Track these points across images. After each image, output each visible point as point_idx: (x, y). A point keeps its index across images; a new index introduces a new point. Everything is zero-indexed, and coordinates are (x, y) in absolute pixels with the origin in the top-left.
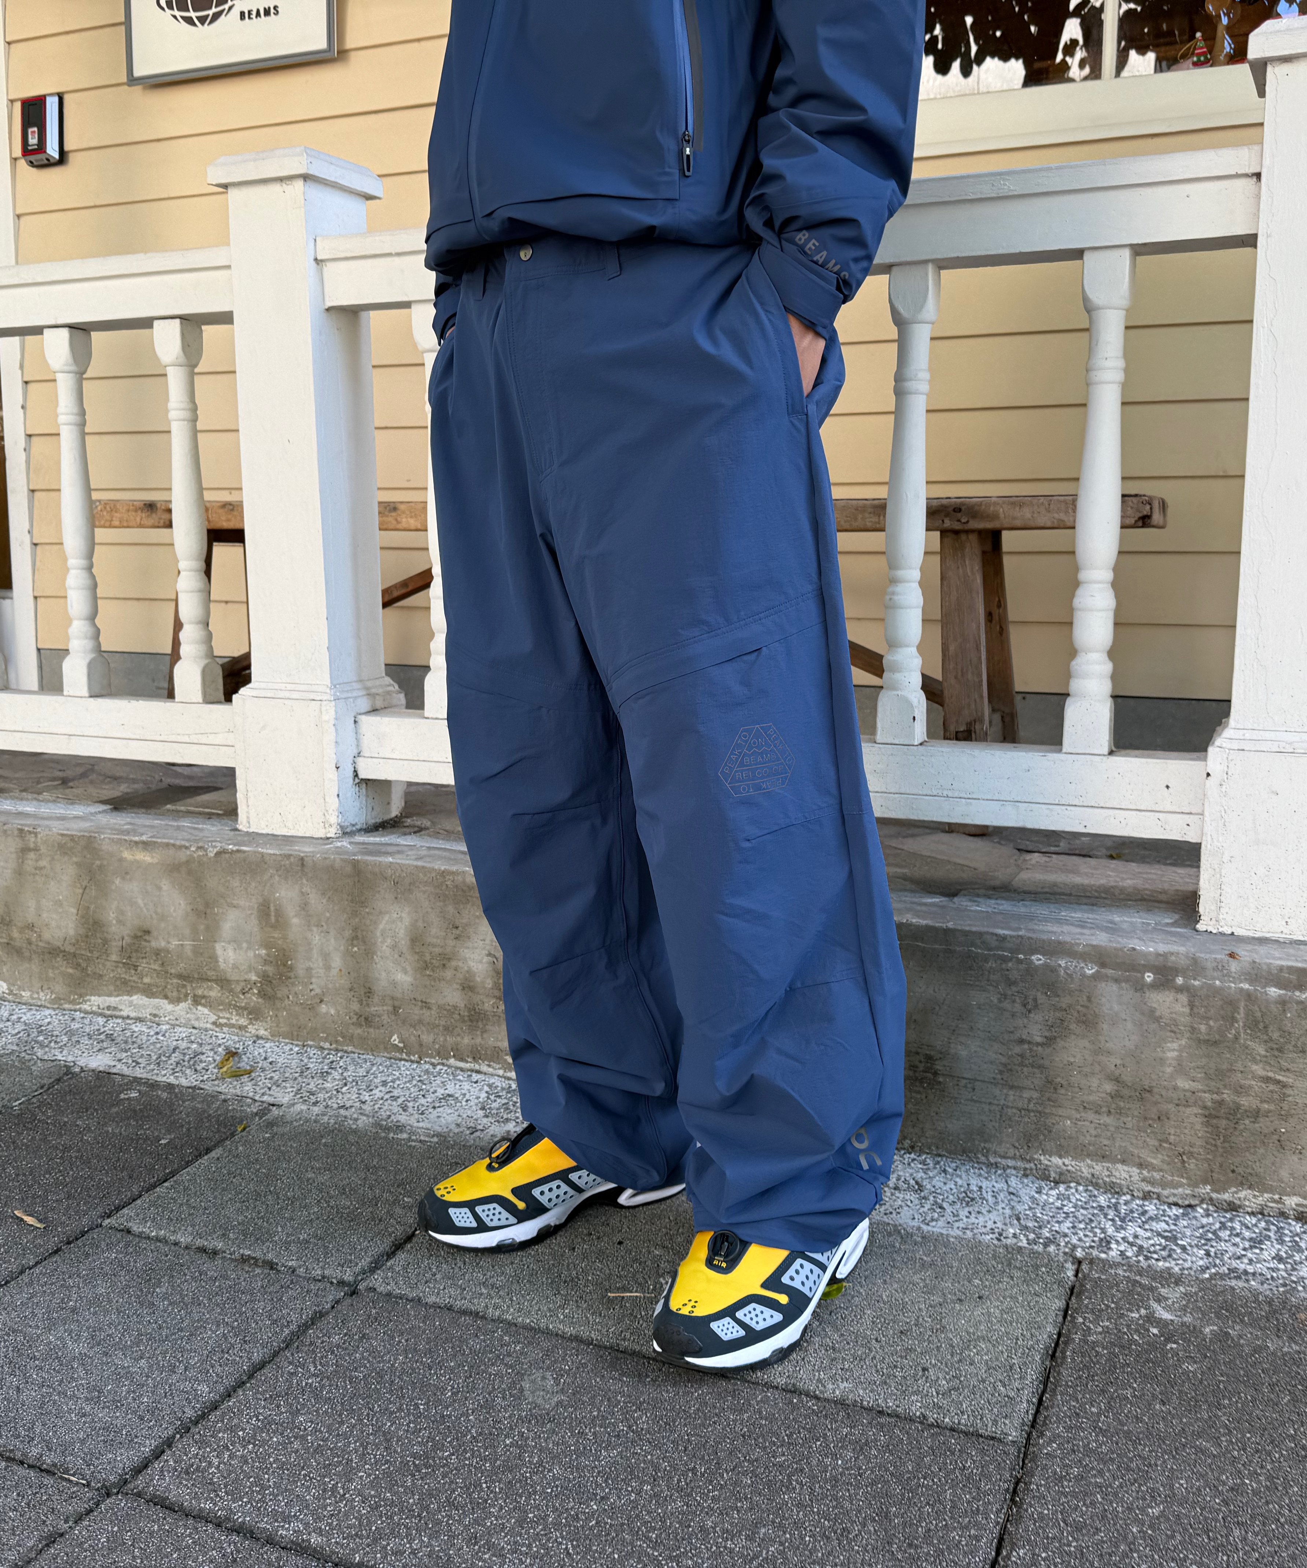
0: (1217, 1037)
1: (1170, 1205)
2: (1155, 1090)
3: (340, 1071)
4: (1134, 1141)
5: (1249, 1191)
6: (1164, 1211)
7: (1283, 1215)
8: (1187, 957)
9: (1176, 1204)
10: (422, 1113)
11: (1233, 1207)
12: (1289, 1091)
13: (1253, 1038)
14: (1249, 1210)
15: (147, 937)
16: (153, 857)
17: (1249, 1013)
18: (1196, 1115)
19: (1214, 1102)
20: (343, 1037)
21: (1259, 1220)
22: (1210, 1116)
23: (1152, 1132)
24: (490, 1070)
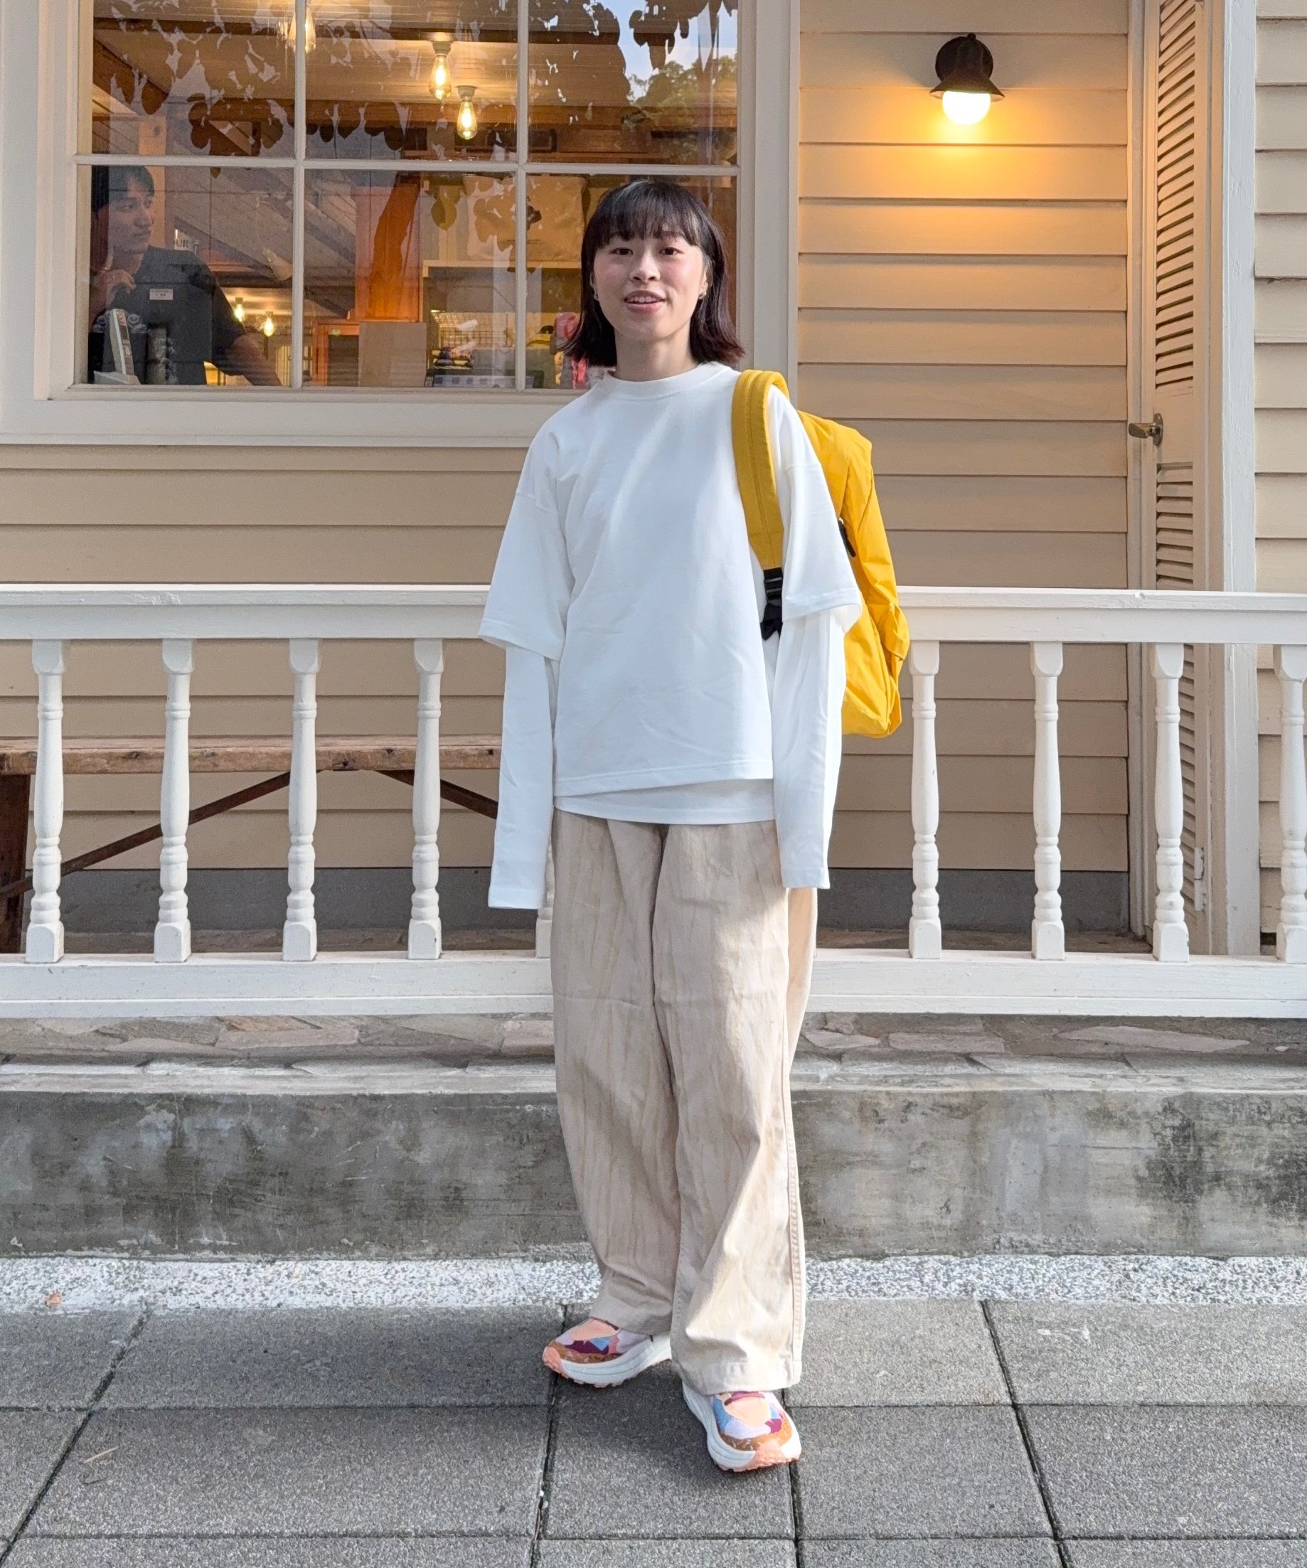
24: (105, 1254)
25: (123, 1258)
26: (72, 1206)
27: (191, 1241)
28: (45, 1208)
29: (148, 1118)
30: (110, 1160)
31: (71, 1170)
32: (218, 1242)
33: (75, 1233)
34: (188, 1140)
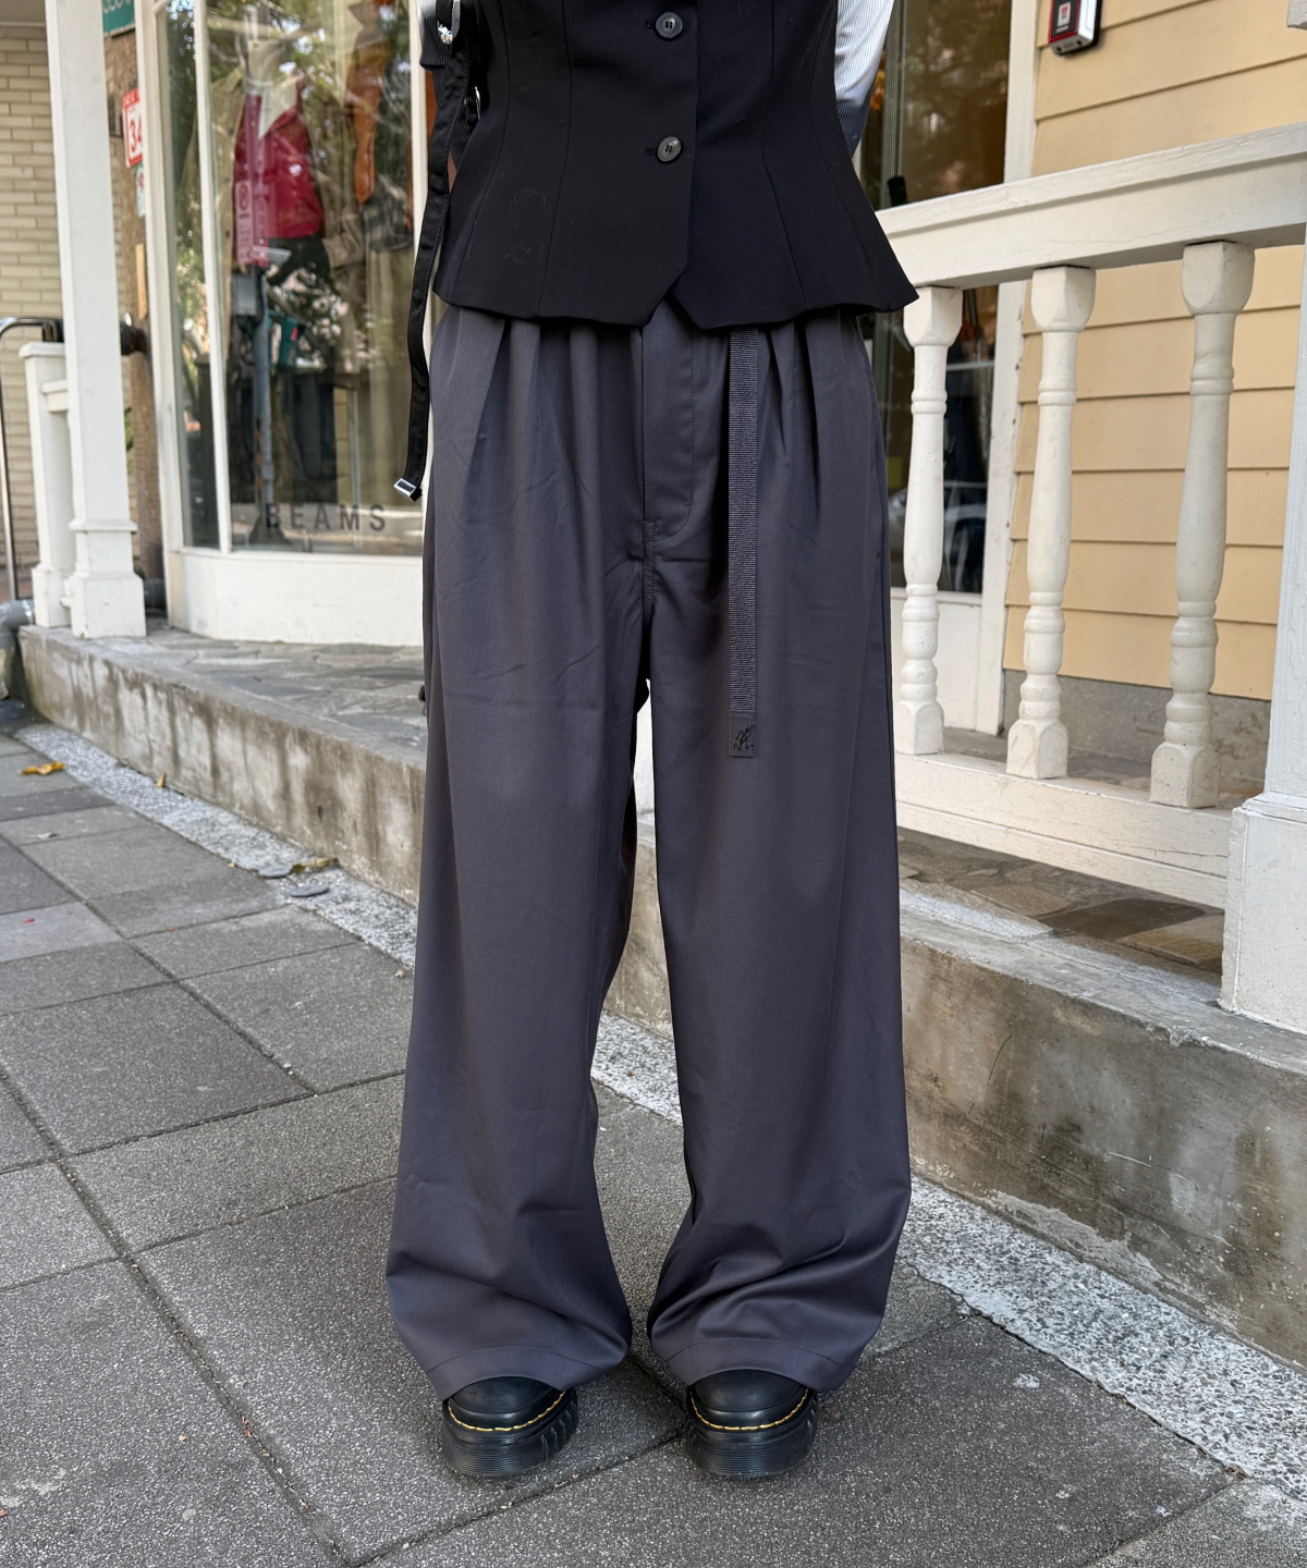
15: (1075, 1134)
16: (1093, 1027)
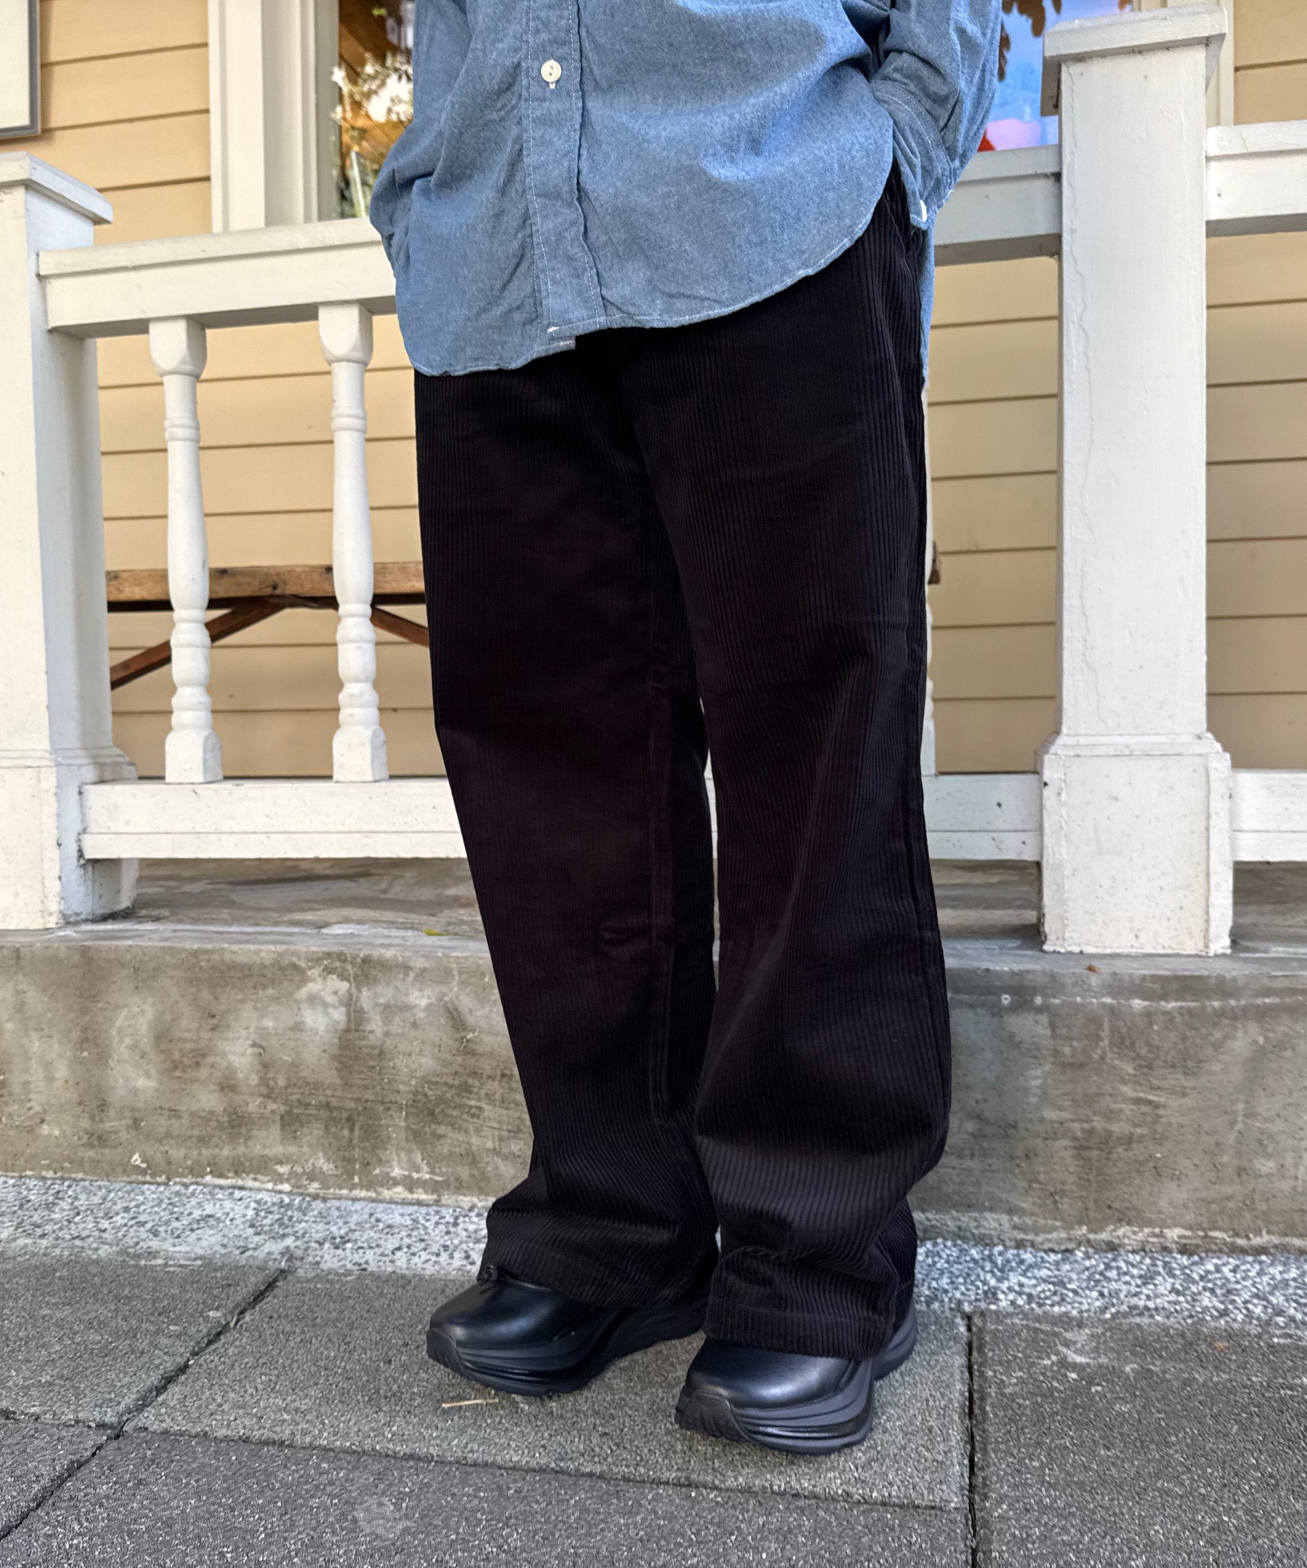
0: (1083, 1059)
1: (1046, 1252)
2: (1020, 1124)
3: (70, 1201)
4: (1001, 1185)
5: (1128, 1228)
6: (1042, 1258)
7: (1165, 1249)
8: (1043, 972)
9: (1053, 1251)
10: (178, 1237)
11: (1112, 1247)
12: (1161, 1112)
13: (1120, 1056)
14: (1130, 1248)
17: (1113, 1030)
18: (1065, 1148)
19: (1084, 1131)
20: (71, 1163)
21: (1143, 1258)
22: (1080, 1148)
23: (1020, 1173)
24: (257, 1184)
25: (280, 1192)
26: (212, 1113)
27: (377, 1172)
28: (175, 1114)
29: (313, 987)
30: (261, 1046)
31: (210, 1060)
32: (415, 1175)
33: (217, 1151)
34: (369, 1020)
